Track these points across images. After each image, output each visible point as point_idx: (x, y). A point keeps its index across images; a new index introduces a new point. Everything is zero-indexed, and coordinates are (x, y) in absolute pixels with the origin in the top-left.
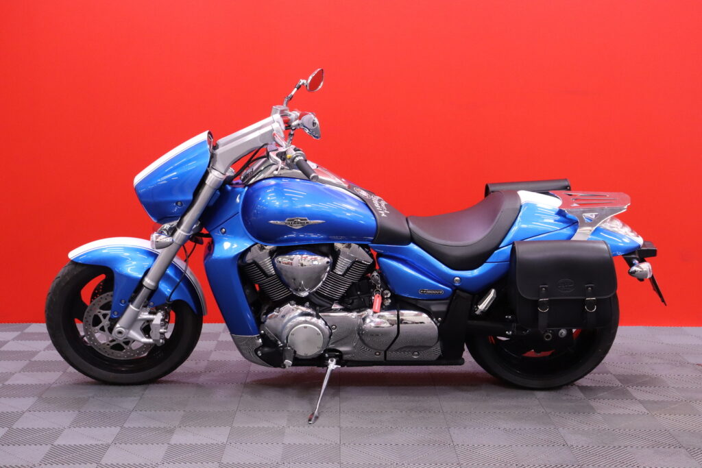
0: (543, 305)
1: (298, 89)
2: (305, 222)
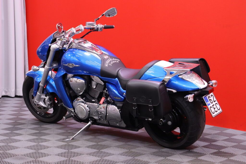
0: (134, 106)
1: (102, 16)
2: (73, 65)
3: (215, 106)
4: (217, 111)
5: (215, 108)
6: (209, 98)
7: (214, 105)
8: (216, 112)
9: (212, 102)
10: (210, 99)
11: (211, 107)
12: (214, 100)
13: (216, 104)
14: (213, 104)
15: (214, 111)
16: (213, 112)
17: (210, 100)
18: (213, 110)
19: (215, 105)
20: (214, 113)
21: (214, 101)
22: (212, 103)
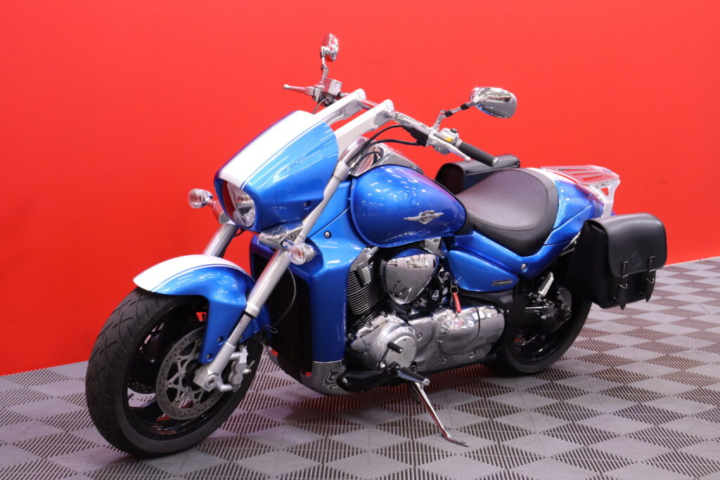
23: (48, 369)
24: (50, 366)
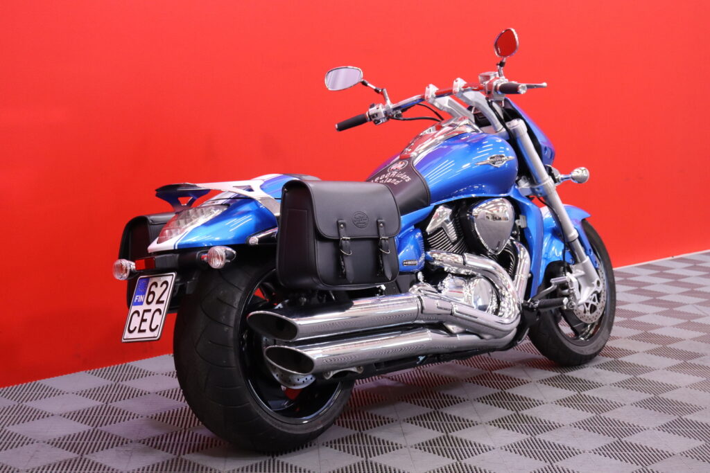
3: (148, 316)
4: (144, 331)
5: (145, 320)
6: (154, 287)
7: (149, 311)
8: (140, 331)
9: (150, 300)
10: (153, 289)
11: (137, 312)
12: (161, 300)
13: (159, 310)
14: (147, 307)
15: (136, 328)
16: (131, 329)
17: (150, 293)
18: (136, 321)
19: (152, 312)
20: (131, 332)
21: (159, 302)
22: (148, 303)
23: (38, 381)
24: (40, 379)
